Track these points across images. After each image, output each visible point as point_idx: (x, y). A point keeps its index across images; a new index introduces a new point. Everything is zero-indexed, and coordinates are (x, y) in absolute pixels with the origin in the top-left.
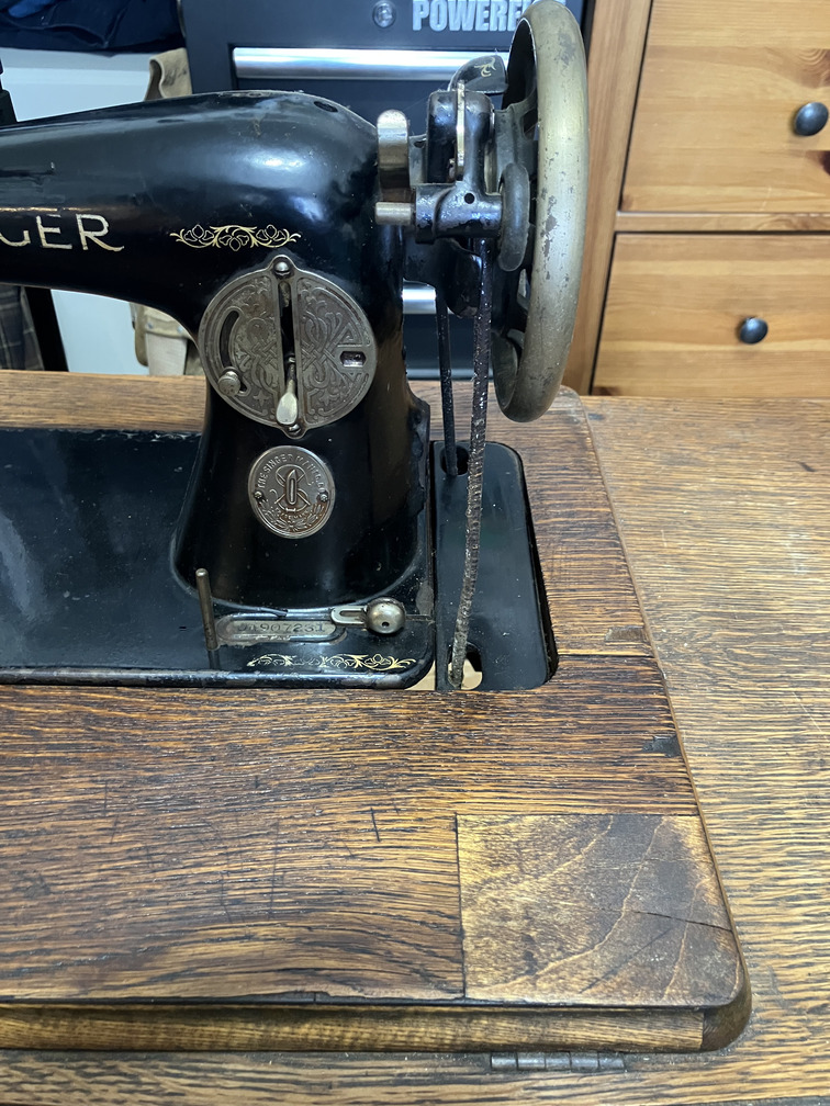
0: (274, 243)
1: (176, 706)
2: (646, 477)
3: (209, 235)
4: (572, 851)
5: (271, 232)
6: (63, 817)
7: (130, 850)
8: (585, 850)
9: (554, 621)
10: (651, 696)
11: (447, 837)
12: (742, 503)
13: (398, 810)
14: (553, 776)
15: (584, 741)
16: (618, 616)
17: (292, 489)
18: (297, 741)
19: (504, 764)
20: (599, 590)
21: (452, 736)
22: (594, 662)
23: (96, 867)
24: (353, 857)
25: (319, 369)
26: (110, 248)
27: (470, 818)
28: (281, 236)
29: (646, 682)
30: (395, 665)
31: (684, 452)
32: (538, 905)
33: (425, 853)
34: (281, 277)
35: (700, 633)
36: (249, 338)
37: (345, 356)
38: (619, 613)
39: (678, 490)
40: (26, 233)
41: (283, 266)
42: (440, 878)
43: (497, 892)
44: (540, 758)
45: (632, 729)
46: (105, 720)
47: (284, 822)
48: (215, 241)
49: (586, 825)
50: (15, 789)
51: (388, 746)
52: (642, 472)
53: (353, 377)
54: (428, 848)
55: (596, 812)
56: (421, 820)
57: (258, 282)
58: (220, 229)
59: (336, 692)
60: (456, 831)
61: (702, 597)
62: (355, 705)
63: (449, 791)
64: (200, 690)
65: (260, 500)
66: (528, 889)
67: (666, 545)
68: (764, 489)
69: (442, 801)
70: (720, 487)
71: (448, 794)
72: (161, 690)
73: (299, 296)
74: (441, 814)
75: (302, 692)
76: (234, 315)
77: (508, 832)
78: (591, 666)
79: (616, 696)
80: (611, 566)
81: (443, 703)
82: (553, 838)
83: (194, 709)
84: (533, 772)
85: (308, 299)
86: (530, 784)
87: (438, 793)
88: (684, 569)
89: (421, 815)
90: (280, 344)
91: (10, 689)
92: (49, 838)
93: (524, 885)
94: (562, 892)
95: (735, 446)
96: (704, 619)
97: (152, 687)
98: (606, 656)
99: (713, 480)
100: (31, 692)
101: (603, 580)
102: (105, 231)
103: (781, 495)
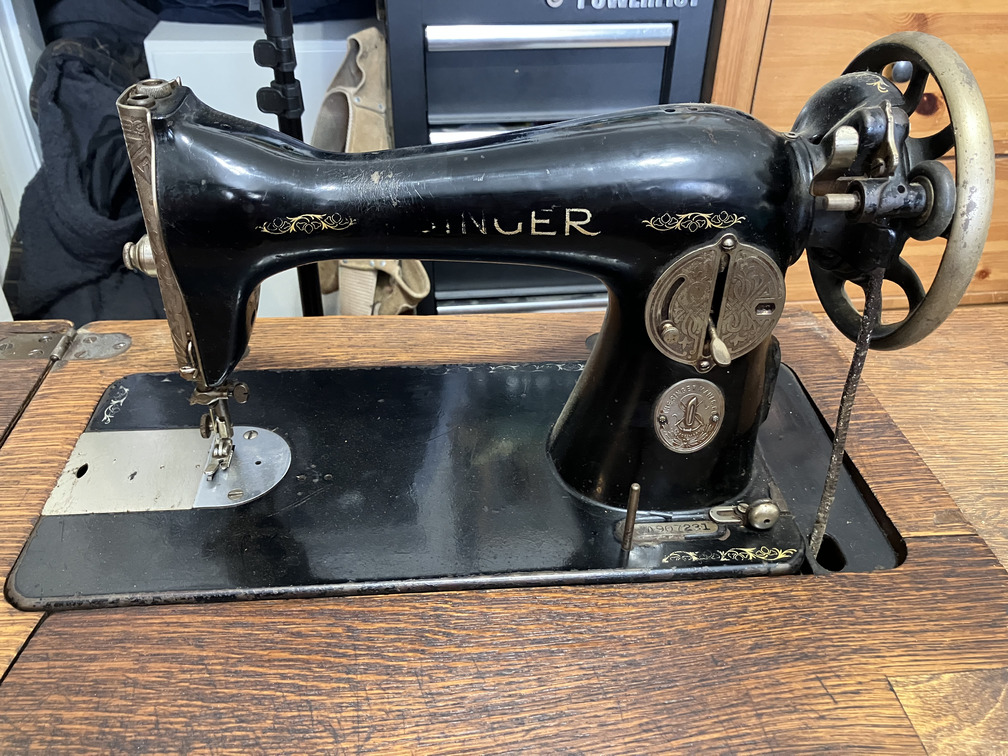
0: (724, 225)
1: (618, 600)
2: (887, 381)
3: (674, 221)
4: (991, 700)
5: (723, 217)
6: (573, 701)
7: (641, 725)
8: (1001, 698)
9: (886, 509)
10: (992, 568)
11: (889, 696)
12: (974, 399)
13: (839, 676)
14: (947, 638)
15: (958, 609)
16: (935, 502)
17: (691, 414)
18: (729, 624)
19: (905, 632)
20: (910, 480)
21: (852, 612)
22: (934, 542)
23: (621, 741)
24: (822, 718)
25: (737, 318)
26: (589, 233)
27: (898, 679)
28: (730, 219)
29: (982, 556)
30: (781, 555)
31: (908, 358)
32: (985, 746)
33: (877, 710)
34: (725, 250)
35: (990, 512)
36: (689, 298)
37: (761, 307)
38: (935, 499)
39: (917, 391)
40: (520, 225)
41: (729, 242)
42: (899, 731)
43: (949, 738)
44: (930, 625)
45: (990, 596)
46: (566, 615)
47: (753, 692)
48: (678, 225)
49: (990, 679)
50: (521, 680)
51: (804, 623)
52: (882, 377)
53: (761, 323)
54: (878, 706)
55: (994, 666)
56: (860, 683)
57: (707, 253)
58: (684, 216)
59: (740, 581)
60: (893, 690)
61: (979, 481)
62: (761, 591)
63: (871, 657)
64: (629, 585)
65: (663, 423)
66: (971, 734)
67: (929, 438)
68: (986, 387)
69: (870, 667)
70: (950, 386)
71: (872, 660)
72: (598, 586)
73: (735, 263)
74: (875, 678)
75: (712, 582)
76: (682, 280)
77: (934, 689)
78: (933, 545)
79: (965, 569)
80: (909, 460)
81: (831, 584)
82: (972, 691)
83: (633, 601)
84: (930, 637)
85: (742, 265)
86: (933, 647)
87: (864, 660)
88: (953, 458)
89: (859, 679)
90: (710, 302)
91: (474, 593)
92: (570, 719)
93: (967, 731)
94: (998, 734)
95: (946, 351)
96: (988, 499)
97: (589, 584)
98: (941, 536)
99: (942, 381)
100: (493, 595)
101: (909, 472)
102: (588, 220)
103: (1001, 390)
